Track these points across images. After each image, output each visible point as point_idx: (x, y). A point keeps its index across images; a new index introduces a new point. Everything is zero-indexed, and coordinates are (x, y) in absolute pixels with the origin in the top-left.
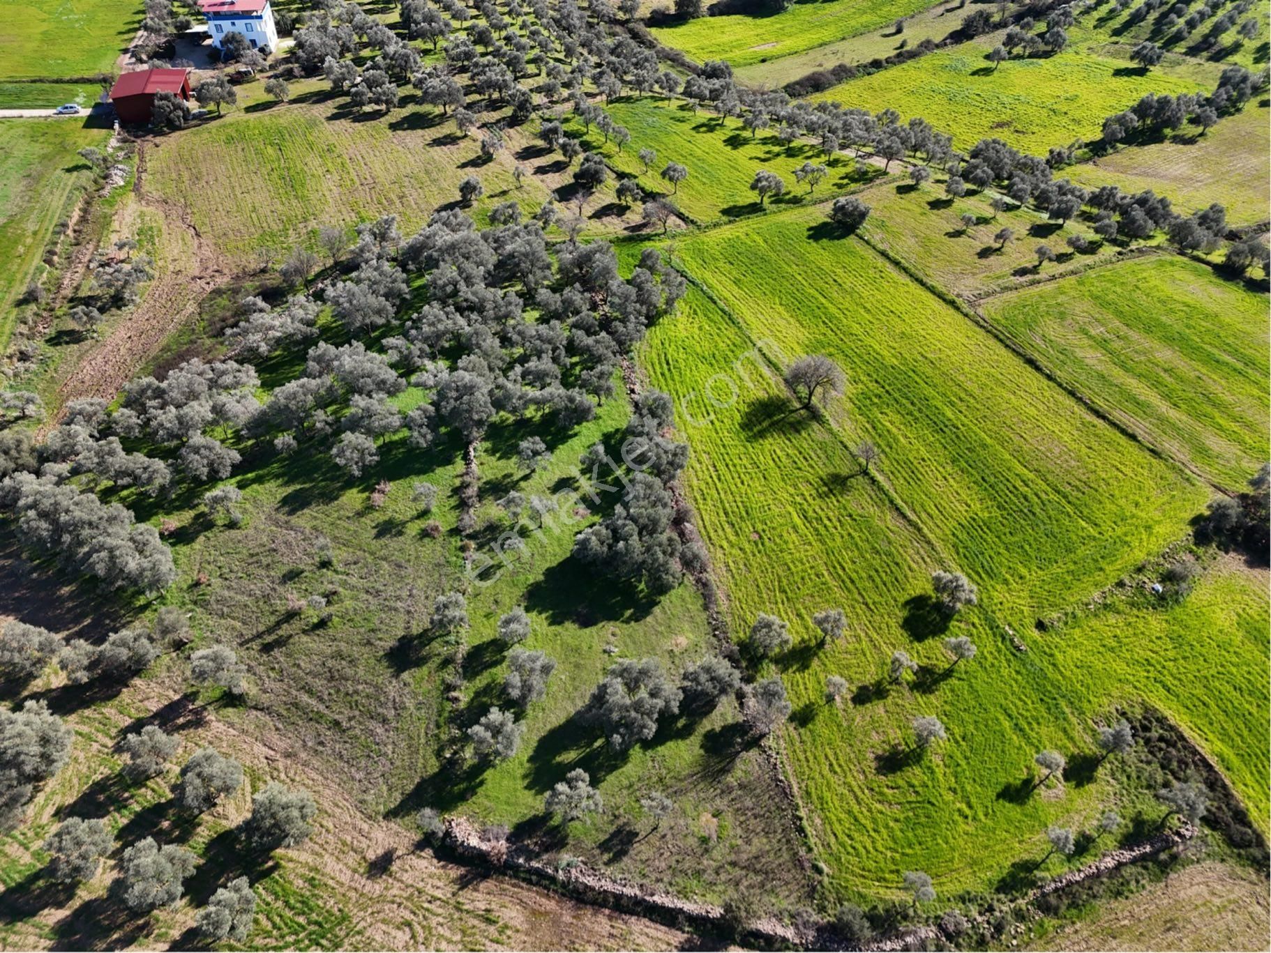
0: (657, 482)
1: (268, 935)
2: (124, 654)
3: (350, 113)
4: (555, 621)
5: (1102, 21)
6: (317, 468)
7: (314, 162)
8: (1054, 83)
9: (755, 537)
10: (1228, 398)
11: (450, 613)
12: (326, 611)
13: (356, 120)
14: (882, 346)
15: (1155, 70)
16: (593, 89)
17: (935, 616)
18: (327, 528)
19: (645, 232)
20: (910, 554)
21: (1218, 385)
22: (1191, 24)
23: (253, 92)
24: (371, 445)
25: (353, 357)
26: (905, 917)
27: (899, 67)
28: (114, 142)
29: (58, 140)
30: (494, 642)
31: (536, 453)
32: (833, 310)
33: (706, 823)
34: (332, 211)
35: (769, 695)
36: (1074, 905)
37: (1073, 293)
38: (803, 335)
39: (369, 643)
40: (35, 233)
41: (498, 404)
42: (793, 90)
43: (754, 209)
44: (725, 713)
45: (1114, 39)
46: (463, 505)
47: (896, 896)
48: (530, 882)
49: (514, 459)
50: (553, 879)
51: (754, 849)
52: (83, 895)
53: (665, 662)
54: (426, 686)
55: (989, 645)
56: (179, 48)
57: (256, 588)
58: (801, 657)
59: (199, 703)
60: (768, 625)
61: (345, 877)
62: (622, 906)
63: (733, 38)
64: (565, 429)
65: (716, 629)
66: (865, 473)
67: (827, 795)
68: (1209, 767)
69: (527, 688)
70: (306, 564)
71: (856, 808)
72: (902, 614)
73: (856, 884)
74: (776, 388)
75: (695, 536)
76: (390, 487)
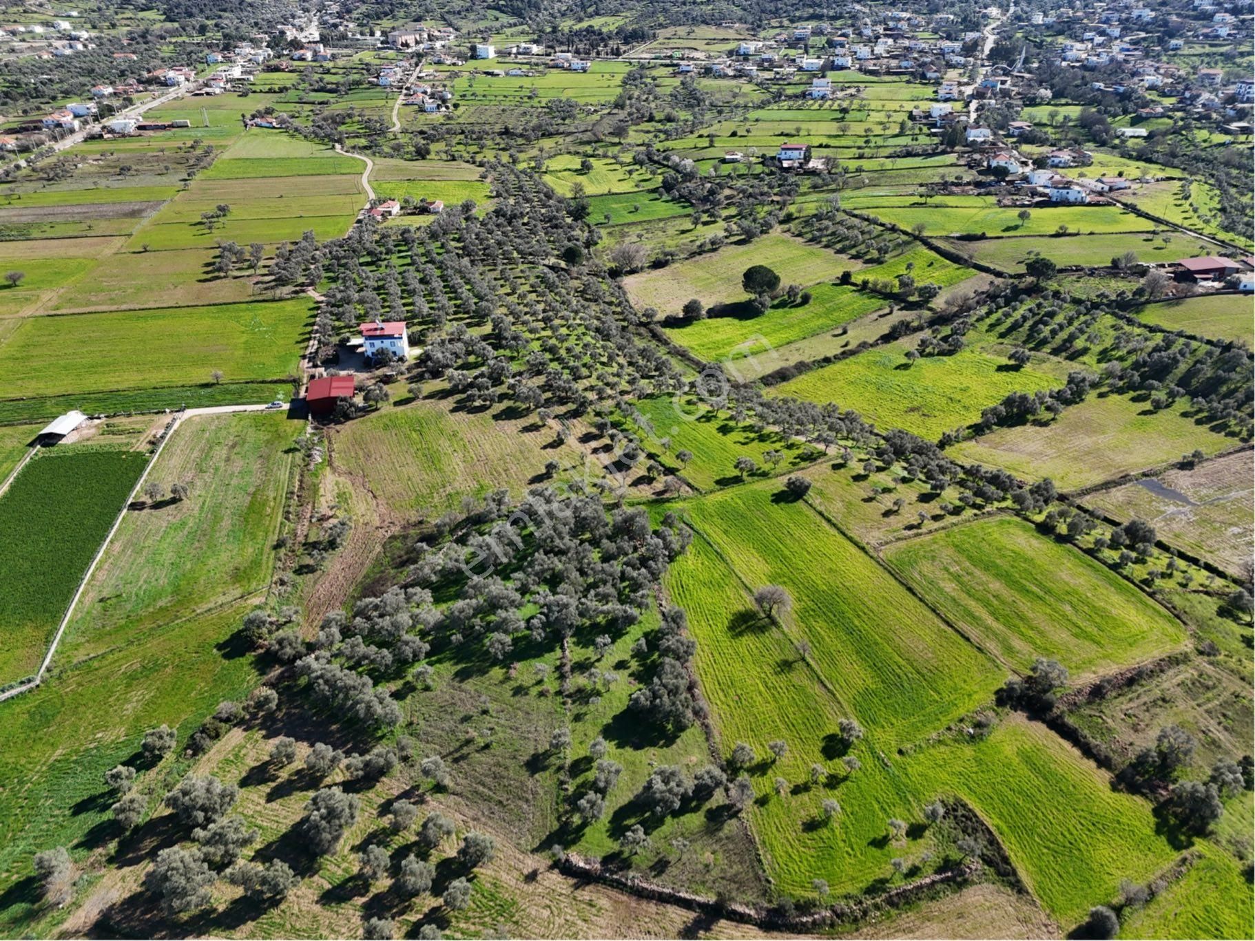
0: (678, 664)
1: (475, 911)
2: (382, 761)
3: (465, 407)
4: (619, 746)
5: (992, 327)
6: (473, 654)
7: (444, 443)
8: (954, 377)
9: (736, 698)
10: (1030, 615)
11: (563, 739)
12: (488, 740)
13: (469, 412)
14: (818, 577)
15: (1028, 367)
16: (628, 388)
17: (840, 746)
18: (484, 691)
19: (667, 495)
20: (829, 710)
21: (1025, 606)
22: (1054, 333)
23: (399, 389)
24: (508, 639)
25: (497, 587)
26: (815, 906)
27: (844, 361)
28: (309, 430)
29: (273, 429)
30: (586, 758)
31: (605, 645)
32: (787, 553)
33: (708, 857)
34: (460, 479)
35: (743, 787)
36: (907, 903)
37: (942, 543)
38: (767, 569)
39: (515, 757)
40: (275, 499)
41: (581, 615)
42: (768, 380)
43: (737, 480)
44: (718, 798)
45: (1001, 340)
46: (562, 677)
47: (811, 895)
48: (612, 886)
49: (591, 648)
50: (625, 885)
51: (733, 871)
52: (374, 891)
53: (684, 771)
54: (549, 782)
55: (870, 762)
56: (342, 357)
57: (446, 726)
58: (762, 768)
59: (420, 791)
60: (743, 749)
61: (513, 883)
62: (663, 899)
63: (724, 337)
64: (621, 629)
65: (713, 752)
66: (803, 659)
67: (775, 843)
68: (990, 833)
69: (607, 782)
70: (473, 712)
71: (790, 850)
72: (822, 744)
73: (788, 888)
74: (749, 604)
75: (701, 697)
76: (518, 665)
